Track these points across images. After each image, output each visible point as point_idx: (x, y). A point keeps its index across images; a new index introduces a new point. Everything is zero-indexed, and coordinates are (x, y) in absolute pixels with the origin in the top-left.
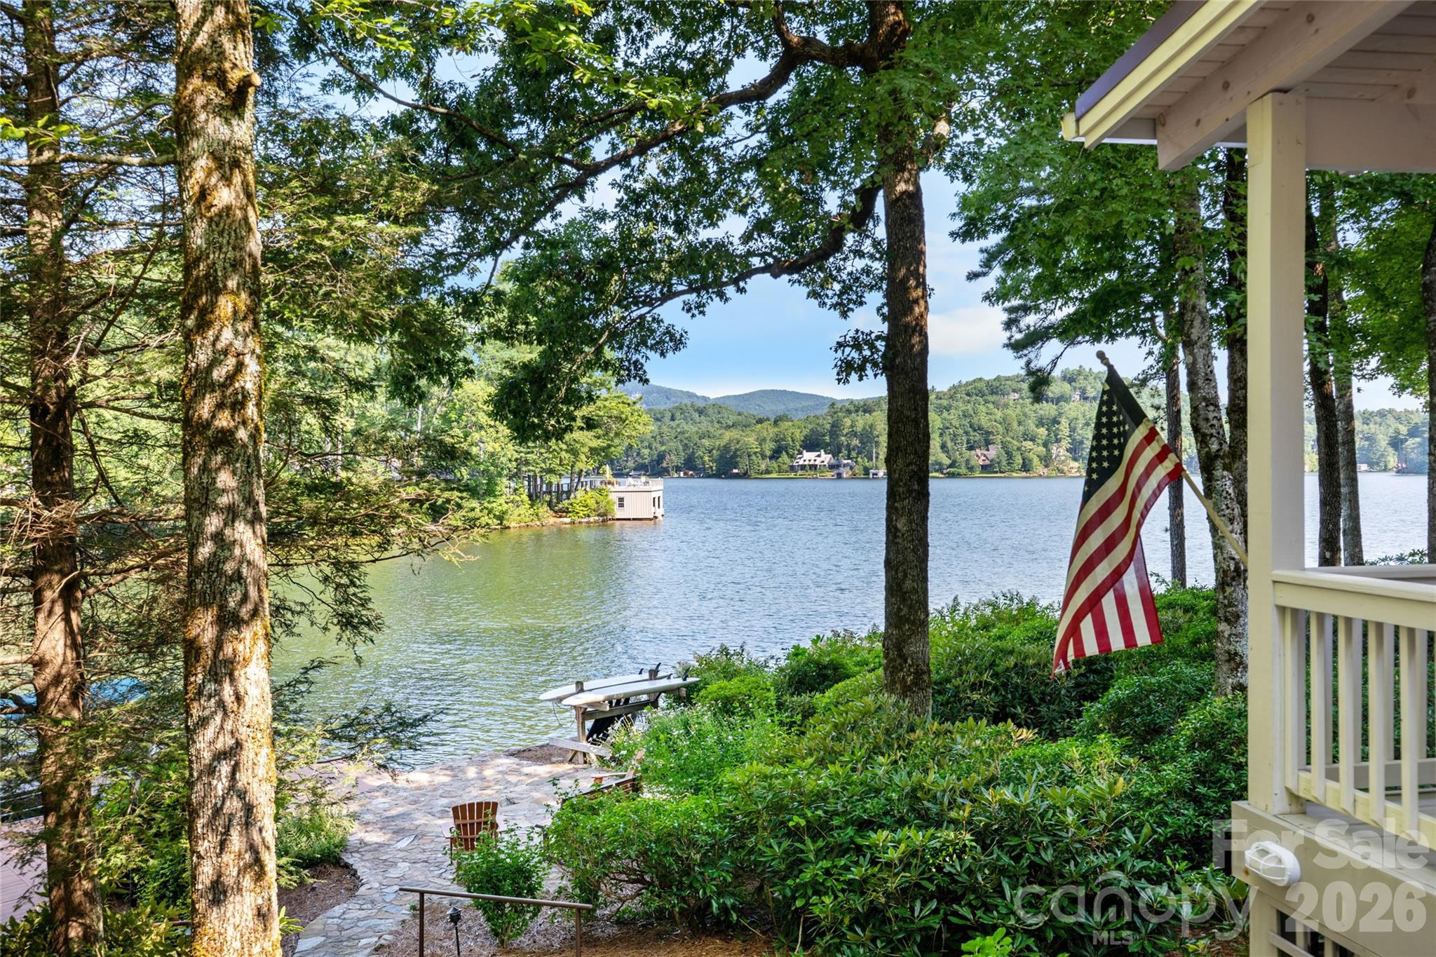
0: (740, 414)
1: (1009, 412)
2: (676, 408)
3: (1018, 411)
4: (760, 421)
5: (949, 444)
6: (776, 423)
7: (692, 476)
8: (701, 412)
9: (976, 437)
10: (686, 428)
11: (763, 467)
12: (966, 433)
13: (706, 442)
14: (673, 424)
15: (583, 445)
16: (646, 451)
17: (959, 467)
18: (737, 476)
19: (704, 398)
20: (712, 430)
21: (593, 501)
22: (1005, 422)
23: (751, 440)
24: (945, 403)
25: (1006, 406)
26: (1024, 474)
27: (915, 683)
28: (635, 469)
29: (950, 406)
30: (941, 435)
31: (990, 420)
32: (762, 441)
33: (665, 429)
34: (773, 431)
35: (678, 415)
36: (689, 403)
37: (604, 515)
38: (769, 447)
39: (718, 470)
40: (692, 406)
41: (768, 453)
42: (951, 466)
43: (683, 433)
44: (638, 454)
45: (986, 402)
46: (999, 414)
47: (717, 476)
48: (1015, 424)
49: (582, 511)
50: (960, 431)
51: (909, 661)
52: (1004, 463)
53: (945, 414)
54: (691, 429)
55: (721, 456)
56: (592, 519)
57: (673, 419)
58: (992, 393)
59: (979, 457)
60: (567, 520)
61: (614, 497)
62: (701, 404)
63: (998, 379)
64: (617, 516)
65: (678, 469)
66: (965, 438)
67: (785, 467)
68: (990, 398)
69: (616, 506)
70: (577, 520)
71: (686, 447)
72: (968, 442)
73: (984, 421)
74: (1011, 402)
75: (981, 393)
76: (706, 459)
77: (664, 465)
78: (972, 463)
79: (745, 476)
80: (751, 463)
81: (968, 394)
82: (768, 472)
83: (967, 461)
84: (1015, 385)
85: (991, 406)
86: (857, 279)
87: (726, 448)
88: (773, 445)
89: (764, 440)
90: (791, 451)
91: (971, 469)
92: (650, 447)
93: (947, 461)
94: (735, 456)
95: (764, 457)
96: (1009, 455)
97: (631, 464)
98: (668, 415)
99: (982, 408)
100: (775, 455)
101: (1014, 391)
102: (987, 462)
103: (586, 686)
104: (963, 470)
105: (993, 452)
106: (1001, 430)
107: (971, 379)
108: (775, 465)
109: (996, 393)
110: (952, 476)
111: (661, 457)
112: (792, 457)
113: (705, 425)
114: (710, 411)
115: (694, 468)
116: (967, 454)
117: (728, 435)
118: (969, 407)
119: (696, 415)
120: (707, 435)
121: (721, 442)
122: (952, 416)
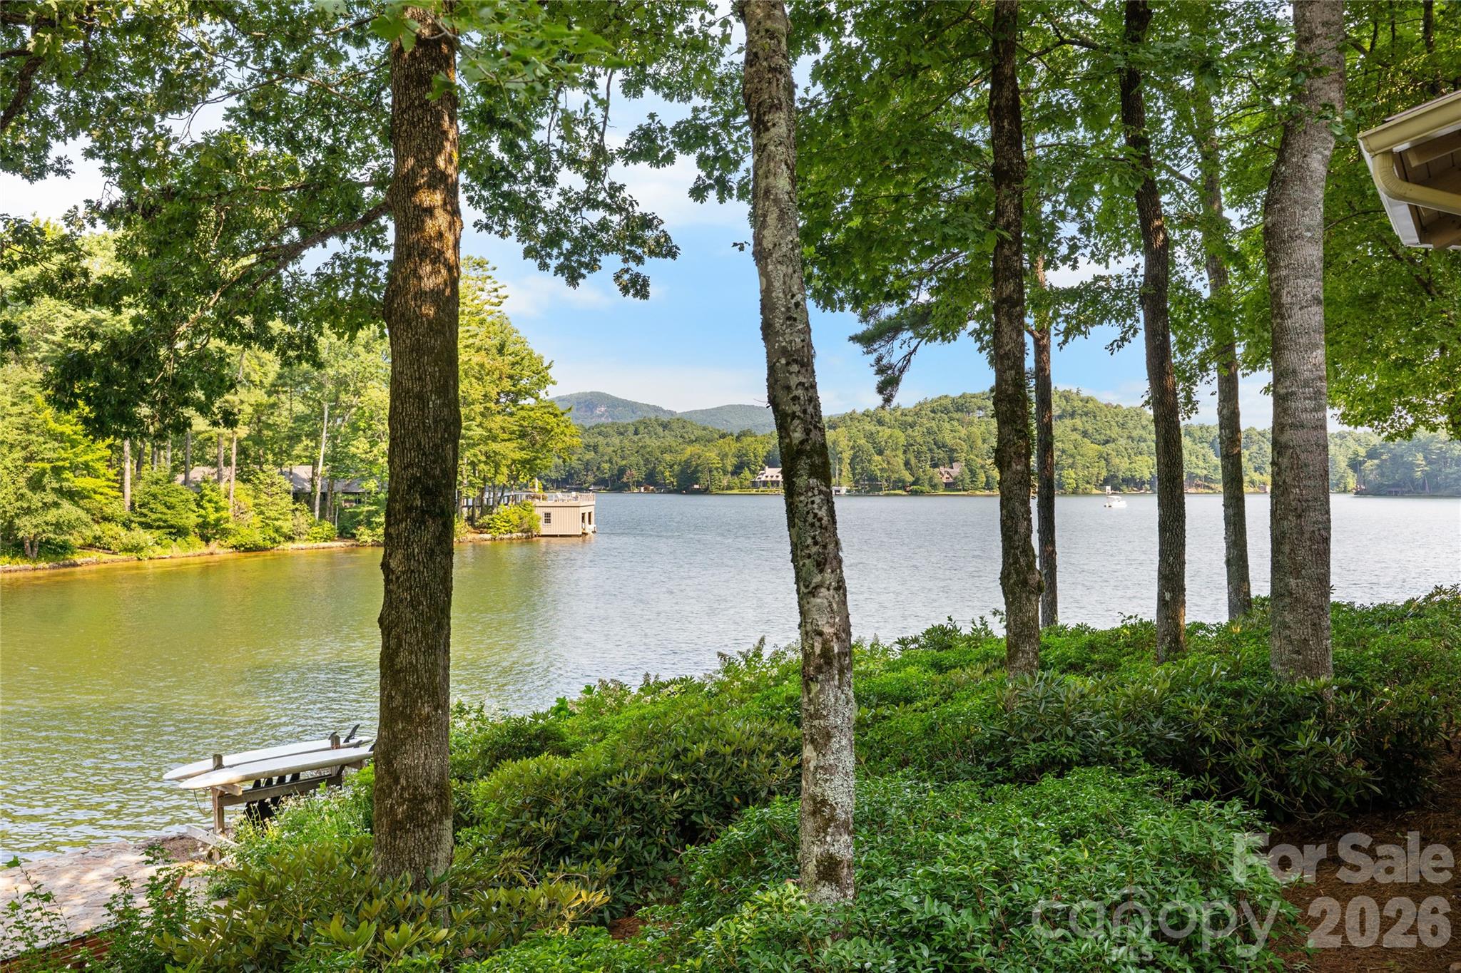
0: (705, 429)
1: (974, 429)
2: (640, 422)
3: (983, 428)
4: (723, 436)
5: (913, 461)
6: (738, 439)
7: (653, 492)
8: (665, 426)
9: (941, 454)
10: (648, 442)
11: (725, 483)
12: (931, 450)
13: (668, 457)
14: (636, 438)
15: (504, 457)
16: (606, 466)
17: (922, 485)
18: (698, 492)
19: (671, 413)
20: (674, 444)
21: (516, 517)
22: (969, 440)
23: (712, 455)
24: (910, 419)
25: (971, 423)
26: (987, 492)
27: (410, 817)
28: (595, 484)
29: (915, 423)
30: (905, 452)
31: (954, 438)
32: (723, 456)
33: (626, 443)
34: (735, 446)
35: (641, 429)
36: (653, 417)
37: (529, 530)
38: (730, 463)
39: (679, 485)
40: (656, 420)
41: (730, 469)
42: (914, 483)
43: (644, 447)
44: (598, 469)
45: (951, 419)
46: (963, 432)
47: (678, 491)
48: (979, 442)
49: (504, 527)
50: (925, 448)
51: (403, 781)
52: (968, 481)
53: (910, 431)
54: (653, 443)
55: (682, 472)
56: (514, 536)
57: (636, 433)
58: (958, 410)
59: (943, 475)
60: (488, 536)
61: (539, 513)
62: (665, 419)
63: (963, 396)
64: (543, 533)
65: (639, 484)
66: (929, 455)
67: (747, 483)
68: (956, 415)
69: (542, 522)
70: (499, 537)
71: (647, 461)
72: (932, 459)
73: (948, 438)
74: (976, 420)
75: (946, 410)
76: (667, 474)
77: (625, 480)
78: (936, 481)
79: (705, 491)
80: (712, 479)
81: (933, 411)
82: (729, 488)
83: (931, 479)
84: (980, 403)
85: (955, 423)
86: (593, 236)
87: (687, 463)
88: (734, 461)
89: (726, 455)
90: (753, 467)
91: (934, 486)
92: (610, 461)
93: (909, 478)
94: (696, 471)
95: (725, 473)
96: (973, 473)
97: (590, 478)
98: (632, 429)
99: (947, 425)
100: (737, 470)
101: (979, 408)
102: (951, 480)
103: (226, 760)
104: (926, 488)
105: (957, 470)
106: (965, 447)
107: (936, 396)
108: (737, 481)
109: (962, 411)
110: (915, 493)
111: (622, 471)
112: (754, 472)
113: (669, 439)
114: (675, 426)
115: (655, 484)
116: (931, 471)
117: (689, 450)
118: (933, 424)
119: (660, 430)
120: (669, 450)
121: (684, 457)
122: (917, 433)
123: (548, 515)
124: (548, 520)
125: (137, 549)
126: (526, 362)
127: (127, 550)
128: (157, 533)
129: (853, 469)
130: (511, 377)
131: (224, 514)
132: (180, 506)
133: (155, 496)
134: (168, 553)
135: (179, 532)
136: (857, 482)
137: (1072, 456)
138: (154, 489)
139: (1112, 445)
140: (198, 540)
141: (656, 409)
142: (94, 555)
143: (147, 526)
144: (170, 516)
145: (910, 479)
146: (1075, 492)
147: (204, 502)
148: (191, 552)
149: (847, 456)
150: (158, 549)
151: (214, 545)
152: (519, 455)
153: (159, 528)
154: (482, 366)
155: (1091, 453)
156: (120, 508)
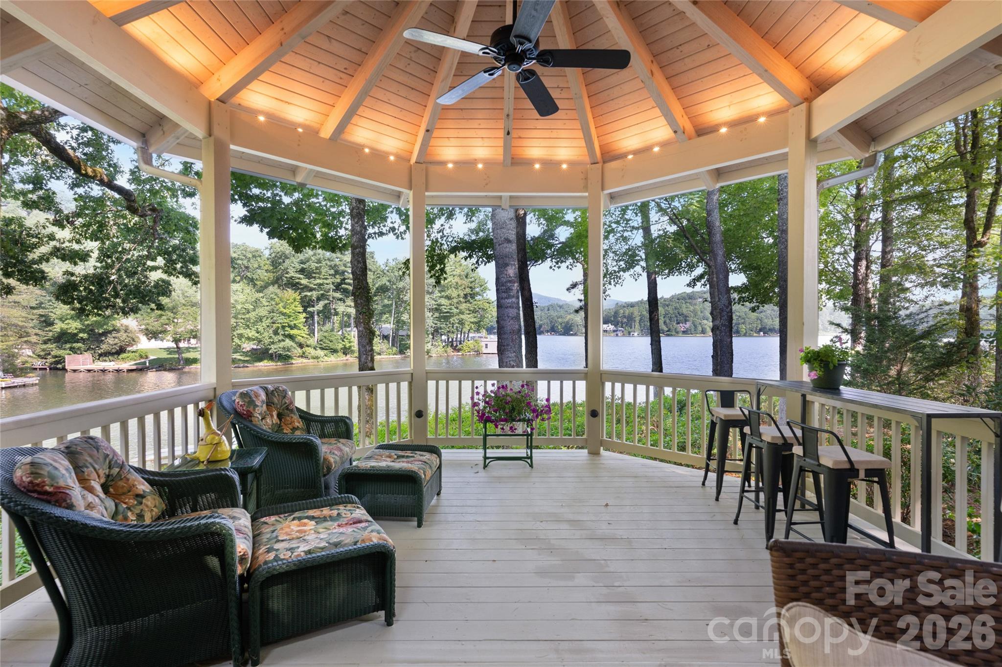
1: (697, 307)
2: (551, 305)
3: (701, 307)
5: (668, 321)
7: (553, 335)
8: (561, 307)
9: (681, 318)
12: (676, 316)
13: (560, 320)
17: (672, 332)
18: (572, 335)
19: (564, 301)
20: (563, 315)
22: (694, 311)
23: (578, 319)
24: (667, 303)
25: (695, 304)
26: (702, 335)
29: (669, 305)
30: (664, 317)
31: (687, 311)
33: (544, 314)
35: (550, 308)
39: (564, 332)
40: (557, 305)
42: (668, 331)
43: (551, 316)
45: (686, 303)
46: (692, 308)
47: (564, 334)
48: (699, 313)
49: (467, 350)
50: (673, 316)
52: (693, 330)
53: (667, 308)
54: (555, 314)
55: (566, 326)
56: (471, 353)
57: (548, 310)
58: (690, 298)
59: (682, 327)
62: (561, 304)
65: (548, 332)
66: (675, 319)
68: (688, 301)
71: (551, 322)
72: (677, 320)
73: (685, 311)
74: (698, 303)
75: (684, 299)
76: (559, 327)
77: (542, 330)
78: (678, 330)
79: (575, 334)
80: (577, 329)
81: (678, 299)
83: (676, 329)
84: (700, 295)
85: (688, 304)
87: (568, 322)
91: (677, 333)
94: (571, 326)
96: (695, 326)
98: (547, 308)
99: (684, 305)
101: (700, 298)
102: (685, 329)
104: (674, 333)
105: (688, 325)
106: (692, 315)
107: (680, 292)
109: (691, 299)
110: (668, 335)
111: (541, 326)
113: (560, 312)
114: (565, 307)
115: (554, 331)
116: (676, 326)
117: (566, 317)
118: (678, 305)
119: (558, 309)
120: (561, 317)
121: (566, 320)
122: (670, 309)
123: (486, 345)
124: (486, 347)
125: (317, 358)
126: (477, 282)
127: (313, 358)
128: (326, 352)
129: (640, 325)
130: (471, 288)
131: (352, 344)
132: (335, 341)
133: (325, 337)
134: (330, 359)
135: (334, 351)
136: (642, 330)
137: (744, 319)
138: (326, 334)
139: (764, 313)
140: (342, 354)
141: (559, 300)
142: (301, 360)
143: (322, 349)
144: (331, 345)
145: (667, 329)
146: (745, 335)
147: (345, 340)
148: (339, 359)
149: (638, 319)
150: (326, 358)
151: (348, 356)
152: (473, 320)
153: (326, 349)
154: (457, 283)
155: (753, 317)
156: (313, 341)
